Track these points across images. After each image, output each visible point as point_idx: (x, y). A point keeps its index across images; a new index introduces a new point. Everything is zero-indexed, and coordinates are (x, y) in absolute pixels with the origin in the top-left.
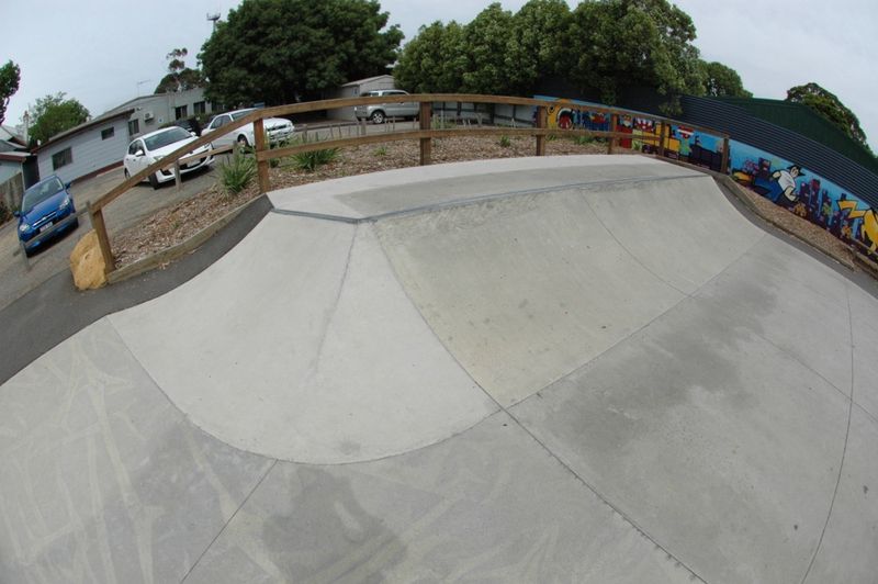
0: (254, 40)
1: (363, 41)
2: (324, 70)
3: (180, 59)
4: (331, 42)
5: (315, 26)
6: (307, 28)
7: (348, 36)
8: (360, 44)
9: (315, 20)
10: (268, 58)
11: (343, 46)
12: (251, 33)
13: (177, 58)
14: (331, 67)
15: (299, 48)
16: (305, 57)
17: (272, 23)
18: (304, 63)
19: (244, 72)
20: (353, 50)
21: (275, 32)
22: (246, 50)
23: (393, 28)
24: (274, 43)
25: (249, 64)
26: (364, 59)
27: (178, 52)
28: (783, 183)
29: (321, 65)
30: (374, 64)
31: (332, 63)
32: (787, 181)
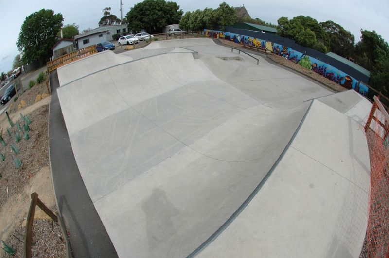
0: (142, 14)
1: (172, 15)
2: (162, 23)
3: (108, 11)
4: (164, 15)
5: (159, 10)
6: (156, 11)
7: (168, 13)
8: (171, 15)
9: (159, 9)
10: (146, 19)
11: (167, 16)
12: (141, 12)
13: (107, 11)
14: (164, 22)
15: (155, 17)
16: (156, 19)
17: (147, 10)
18: (156, 21)
19: (139, 22)
20: (169, 17)
21: (148, 12)
22: (140, 17)
23: (181, 10)
24: (148, 15)
25: (141, 20)
26: (172, 19)
27: (107, 9)
28: (238, 39)
29: (161, 22)
30: (175, 21)
31: (164, 20)
32: (239, 38)
